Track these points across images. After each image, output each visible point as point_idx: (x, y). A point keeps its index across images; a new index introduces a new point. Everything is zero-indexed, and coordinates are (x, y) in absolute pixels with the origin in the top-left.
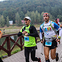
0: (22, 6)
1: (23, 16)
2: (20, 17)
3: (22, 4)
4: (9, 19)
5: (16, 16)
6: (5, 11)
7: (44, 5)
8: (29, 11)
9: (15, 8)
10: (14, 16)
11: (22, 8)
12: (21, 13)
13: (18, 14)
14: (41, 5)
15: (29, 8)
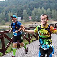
0: (29, 3)
1: (30, 13)
2: (27, 13)
3: (29, 1)
4: (17, 15)
5: (24, 12)
6: (14, 8)
7: (50, 2)
8: (36, 8)
9: (23, 5)
10: (22, 12)
11: (29, 5)
12: (28, 10)
13: (26, 11)
14: (47, 2)
15: (36, 5)
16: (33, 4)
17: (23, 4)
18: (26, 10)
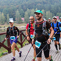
0: (22, 3)
1: (23, 14)
2: (20, 14)
3: (22, 1)
5: (16, 13)
7: (44, 3)
8: (29, 9)
9: (15, 6)
10: (14, 13)
11: (22, 6)
12: (21, 11)
14: (41, 3)
16: (26, 5)
17: (15, 4)
18: (19, 11)
